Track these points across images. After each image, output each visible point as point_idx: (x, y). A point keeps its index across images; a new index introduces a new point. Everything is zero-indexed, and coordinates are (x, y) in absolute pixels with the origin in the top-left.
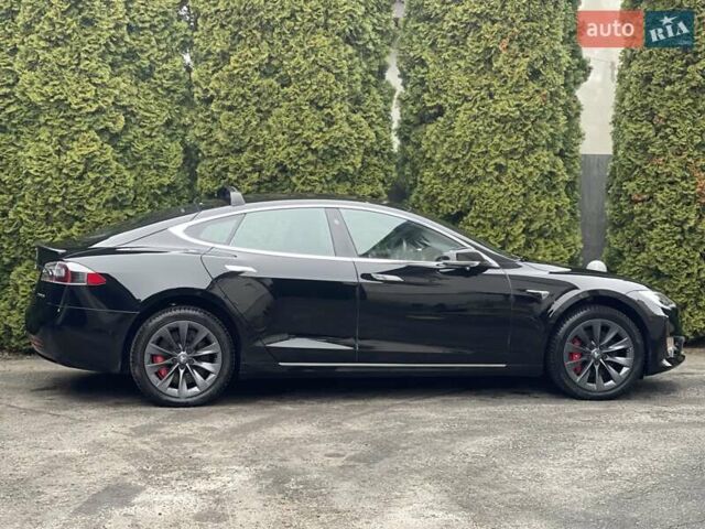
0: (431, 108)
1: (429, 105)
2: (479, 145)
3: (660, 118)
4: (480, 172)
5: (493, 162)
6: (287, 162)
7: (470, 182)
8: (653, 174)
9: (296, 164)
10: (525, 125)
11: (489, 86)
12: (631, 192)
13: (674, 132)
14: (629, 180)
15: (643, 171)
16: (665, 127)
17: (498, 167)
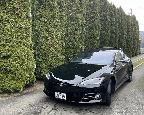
2: (14, 35)
3: (49, 31)
4: (15, 43)
5: (18, 41)
8: (49, 44)
10: (26, 31)
11: (15, 18)
12: (44, 48)
13: (52, 35)
14: (42, 45)
15: (46, 43)
16: (50, 34)
17: (20, 42)
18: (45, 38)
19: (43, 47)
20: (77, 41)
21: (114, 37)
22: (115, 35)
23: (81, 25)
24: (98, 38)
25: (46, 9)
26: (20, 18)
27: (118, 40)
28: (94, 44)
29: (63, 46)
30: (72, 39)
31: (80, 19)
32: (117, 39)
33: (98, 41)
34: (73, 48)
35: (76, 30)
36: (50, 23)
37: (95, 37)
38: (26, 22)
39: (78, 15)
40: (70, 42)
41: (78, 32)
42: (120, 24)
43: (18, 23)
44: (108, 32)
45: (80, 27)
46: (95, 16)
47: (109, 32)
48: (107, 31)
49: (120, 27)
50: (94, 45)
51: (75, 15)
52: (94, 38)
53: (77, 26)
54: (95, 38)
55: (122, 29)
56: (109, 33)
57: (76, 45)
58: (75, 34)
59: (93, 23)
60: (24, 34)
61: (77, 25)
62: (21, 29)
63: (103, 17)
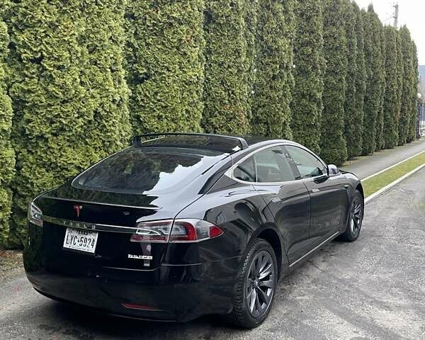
0: (141, 74)
1: (141, 72)
3: (227, 85)
5: (184, 109)
6: (100, 109)
7: (173, 120)
8: (225, 114)
9: (105, 111)
11: (180, 63)
12: (214, 123)
13: (233, 93)
14: (211, 117)
15: (220, 113)
16: (228, 90)
17: (187, 111)
18: (219, 100)
19: (213, 120)
20: (276, 106)
21: (355, 90)
22: (357, 85)
23: (285, 65)
24: (319, 95)
25: (222, 35)
26: (189, 61)
27: (364, 100)
28: (311, 111)
29: (248, 117)
30: (264, 100)
31: (285, 51)
32: (363, 98)
33: (318, 105)
34: (266, 123)
35: (274, 77)
36: (229, 67)
37: (312, 94)
38: (198, 68)
39: (281, 42)
40: (259, 106)
41: (279, 84)
42: (368, 55)
43: (185, 72)
44: (340, 80)
45: (283, 71)
46: (315, 41)
47: (344, 78)
48: (338, 77)
49: (369, 62)
50: (309, 113)
51: (275, 42)
52: (311, 96)
53: (276, 68)
54: (312, 98)
55: (374, 68)
56: (345, 82)
57: (274, 115)
58: (271, 87)
59: (308, 57)
60: (195, 94)
61: (278, 67)
62: (189, 83)
63: (332, 40)
